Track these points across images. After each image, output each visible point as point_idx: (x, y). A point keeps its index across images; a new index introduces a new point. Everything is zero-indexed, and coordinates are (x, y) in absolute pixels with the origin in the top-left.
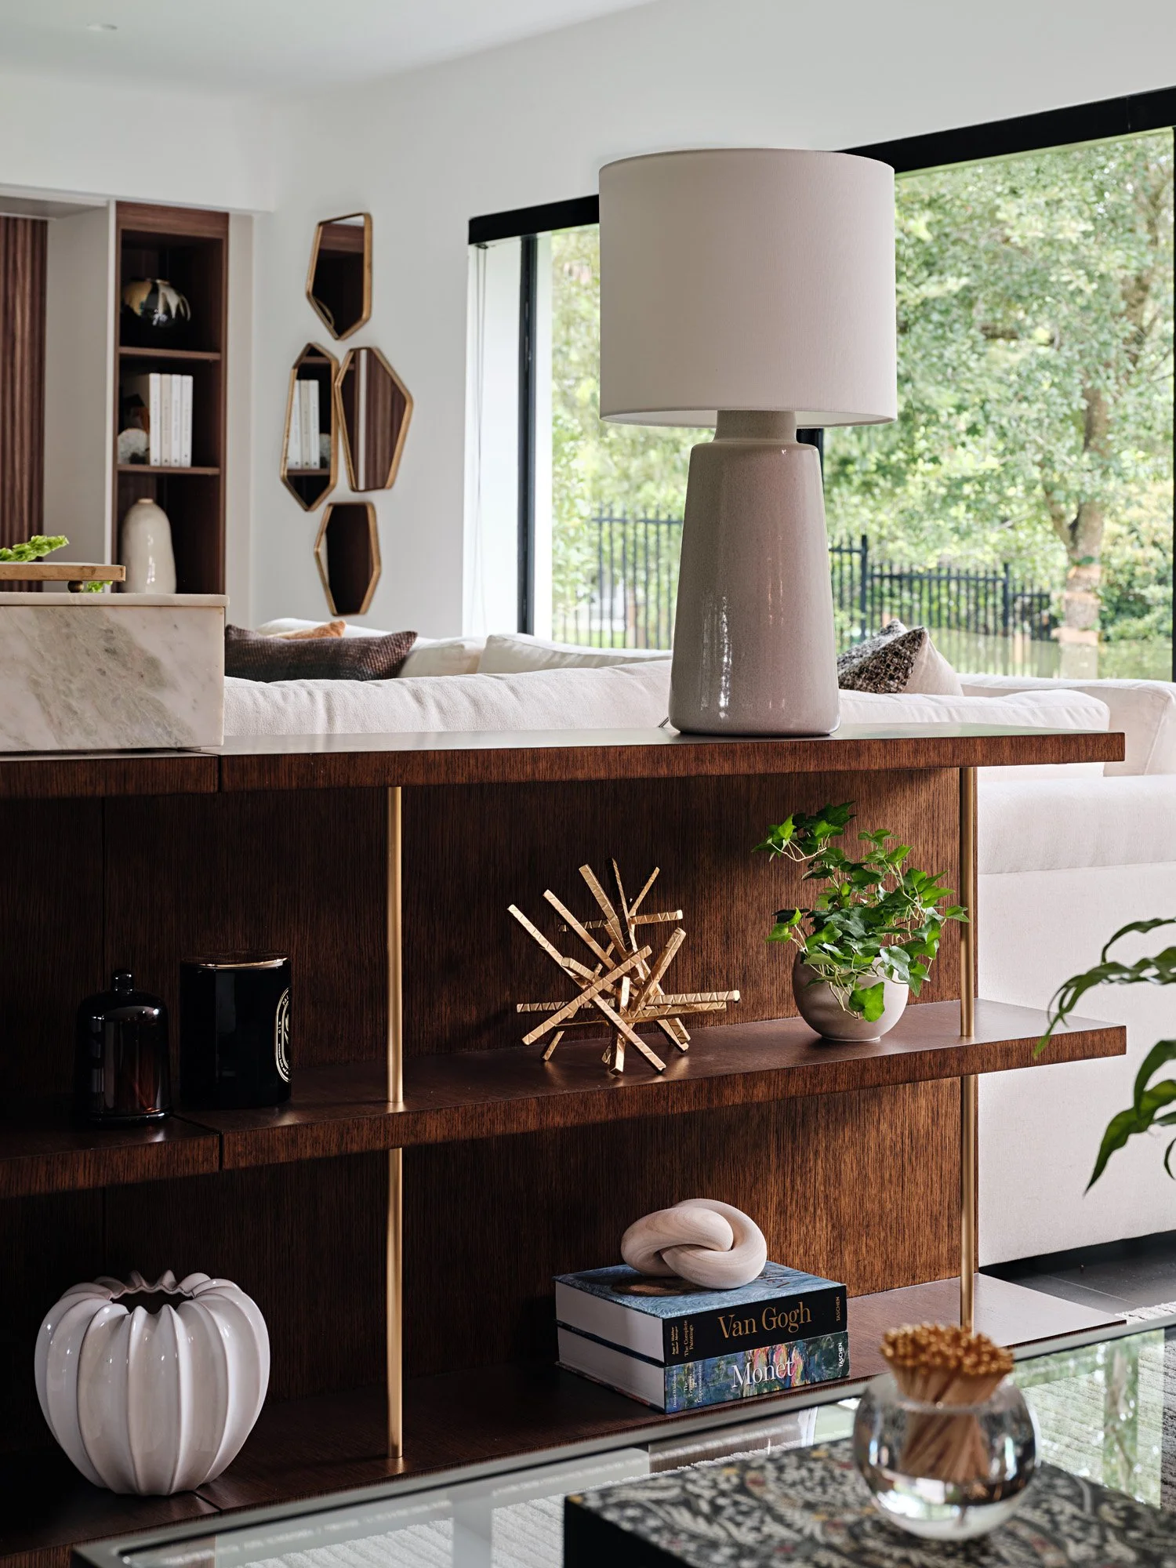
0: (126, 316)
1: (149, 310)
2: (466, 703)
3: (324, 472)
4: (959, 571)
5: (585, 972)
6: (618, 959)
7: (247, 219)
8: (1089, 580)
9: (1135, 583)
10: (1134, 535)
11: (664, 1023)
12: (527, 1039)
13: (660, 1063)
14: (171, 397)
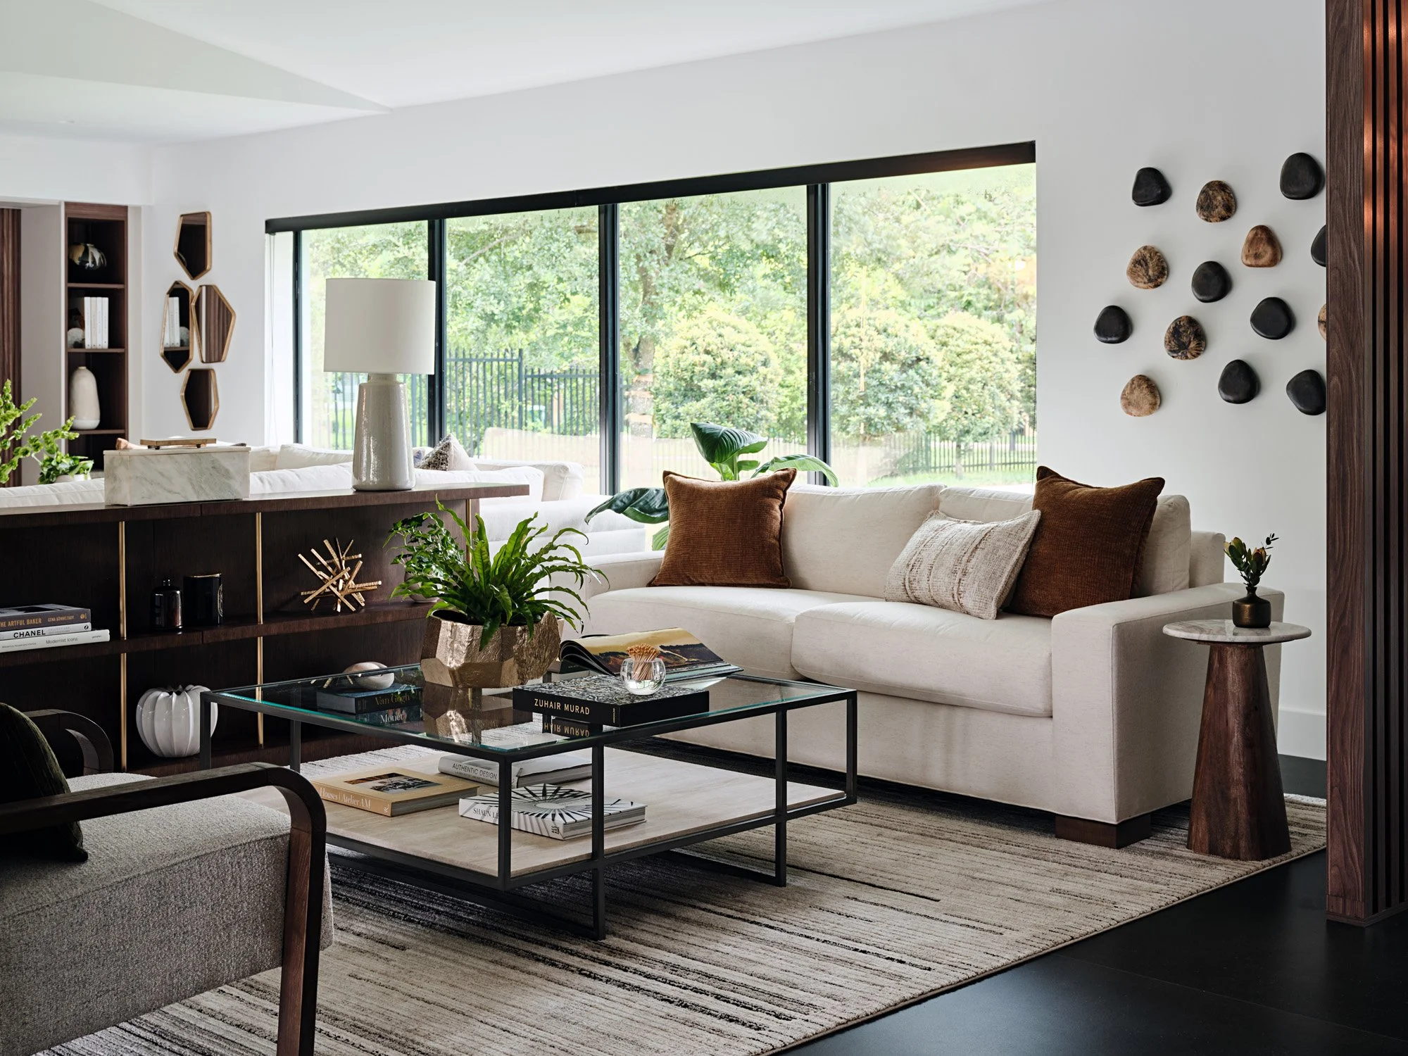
0: (70, 262)
1: (84, 261)
2: (279, 481)
3: (184, 349)
4: (584, 371)
5: (326, 577)
6: (338, 573)
7: (138, 209)
8: (646, 383)
9: (695, 378)
10: (694, 347)
11: (354, 595)
12: (306, 601)
13: (353, 609)
14: (96, 309)
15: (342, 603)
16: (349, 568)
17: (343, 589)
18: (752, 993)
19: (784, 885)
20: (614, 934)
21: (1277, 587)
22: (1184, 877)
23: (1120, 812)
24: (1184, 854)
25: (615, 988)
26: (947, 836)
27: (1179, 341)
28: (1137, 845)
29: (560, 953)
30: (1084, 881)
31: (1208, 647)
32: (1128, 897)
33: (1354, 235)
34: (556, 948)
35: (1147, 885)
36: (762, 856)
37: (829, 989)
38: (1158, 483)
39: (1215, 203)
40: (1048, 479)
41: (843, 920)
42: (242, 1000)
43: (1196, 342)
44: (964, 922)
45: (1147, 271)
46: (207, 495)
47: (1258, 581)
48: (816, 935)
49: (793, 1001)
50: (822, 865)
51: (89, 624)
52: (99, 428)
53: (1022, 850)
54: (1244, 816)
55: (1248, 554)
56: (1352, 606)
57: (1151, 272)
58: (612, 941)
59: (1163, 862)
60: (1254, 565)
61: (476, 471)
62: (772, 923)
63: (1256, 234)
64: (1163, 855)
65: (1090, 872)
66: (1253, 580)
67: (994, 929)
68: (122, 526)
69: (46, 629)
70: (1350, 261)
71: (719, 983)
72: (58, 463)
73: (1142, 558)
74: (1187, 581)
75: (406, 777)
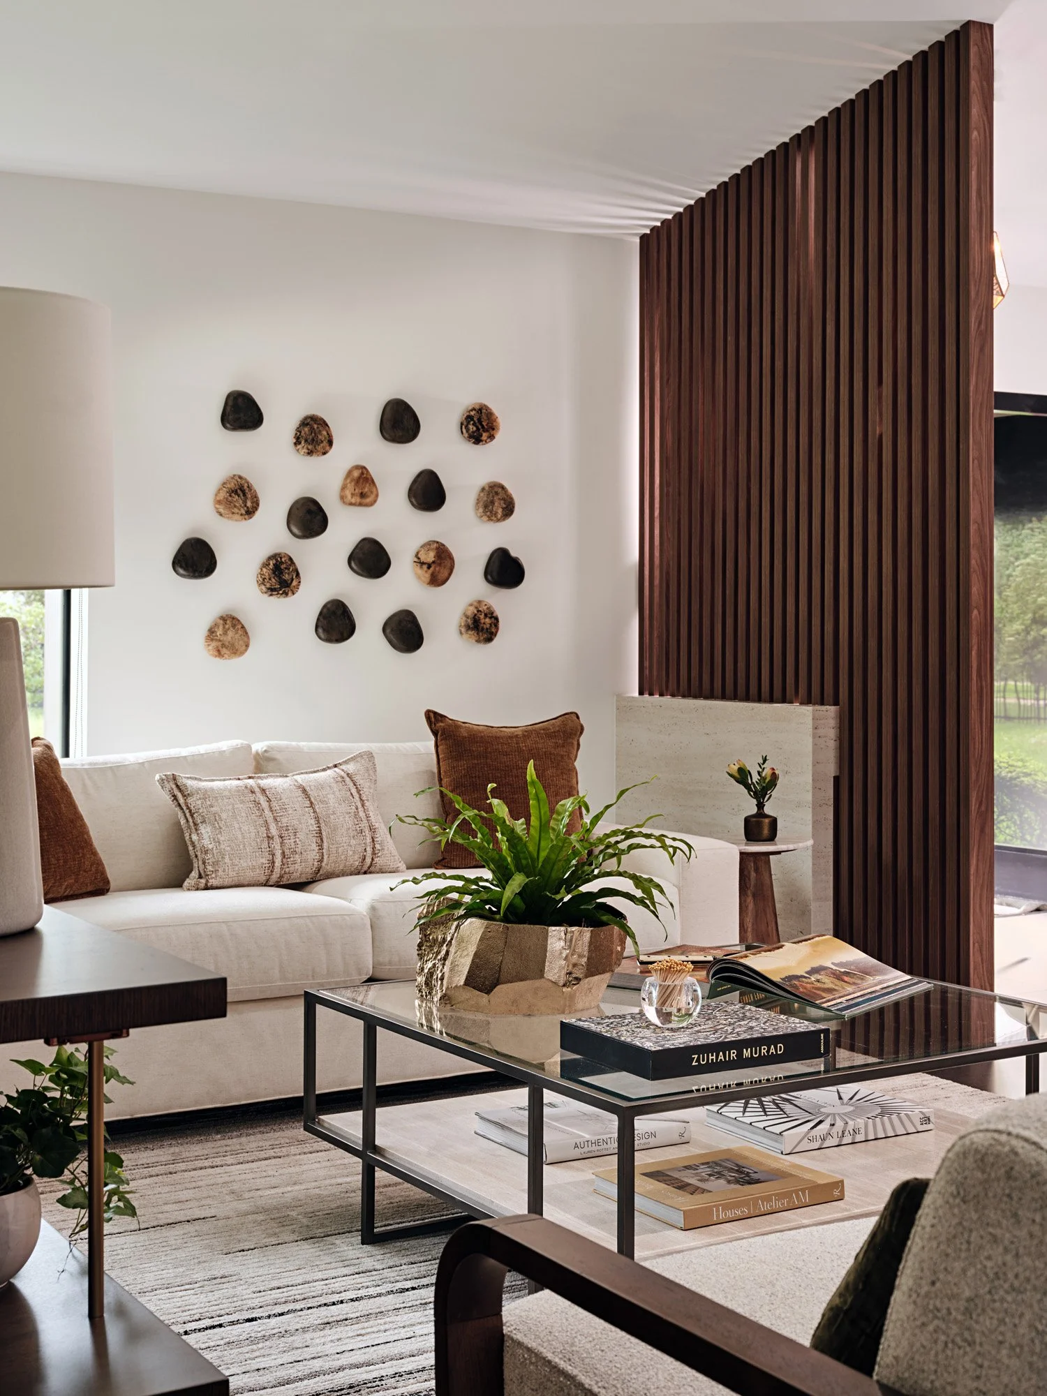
27: (280, 578)
39: (320, 437)
45: (245, 502)
57: (249, 504)
63: (354, 473)
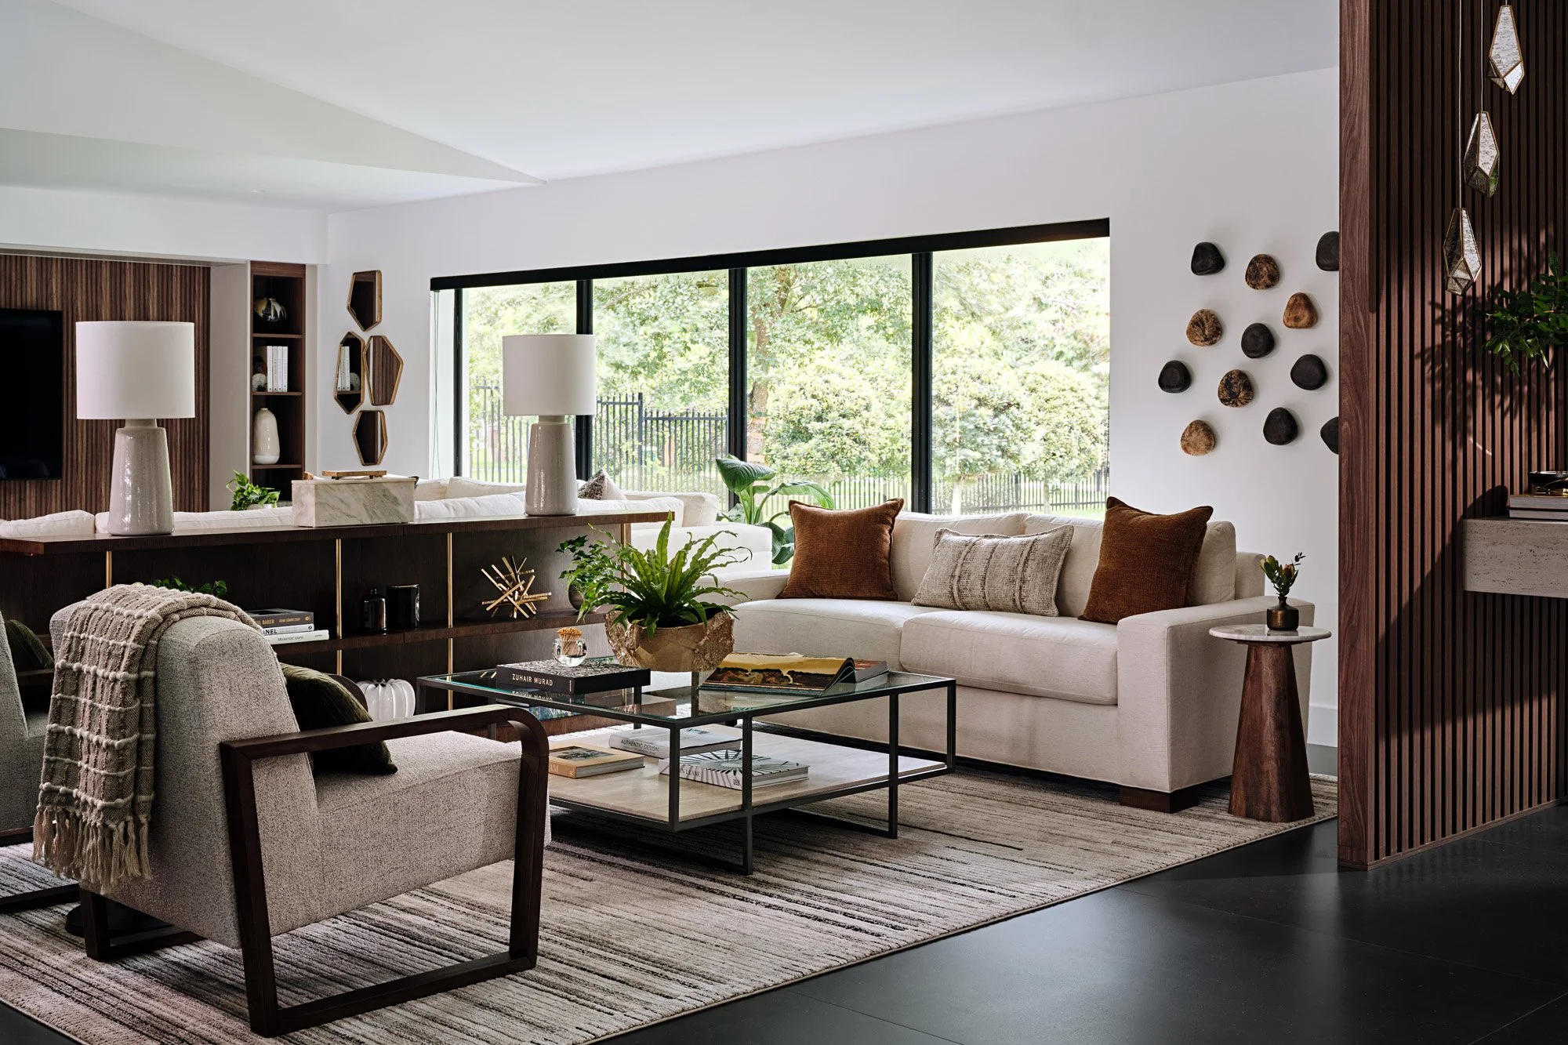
0: (255, 315)
1: (267, 313)
3: (353, 392)
4: (699, 414)
5: (505, 588)
6: (514, 585)
7: (314, 267)
8: (759, 425)
9: (802, 420)
10: (802, 391)
11: (527, 604)
12: (488, 609)
13: (527, 616)
14: (277, 357)
15: (518, 611)
16: (523, 582)
17: (518, 599)
18: (873, 912)
19: (896, 837)
20: (759, 871)
21: (1308, 599)
22: (1224, 834)
23: (1172, 783)
24: (1225, 817)
25: (764, 908)
26: (1030, 803)
27: (1230, 391)
28: (1187, 811)
29: (717, 884)
30: (1141, 836)
31: (1246, 647)
32: (1176, 848)
33: (1361, 307)
34: (714, 880)
35: (1193, 839)
36: (877, 817)
37: (933, 910)
38: (1208, 511)
39: (1261, 273)
40: (1116, 507)
41: (944, 862)
42: (468, 915)
43: (1245, 392)
44: (1042, 864)
45: (1204, 331)
46: (379, 519)
47: (1287, 592)
48: (923, 873)
49: (906, 917)
50: (926, 824)
51: (312, 625)
52: (279, 463)
53: (1091, 814)
54: (1275, 786)
55: (1279, 569)
56: (1359, 610)
57: (1207, 332)
58: (758, 876)
59: (1208, 823)
60: (1285, 578)
61: (626, 501)
62: (886, 865)
63: (1296, 300)
64: (1208, 818)
65: (1147, 830)
66: (1284, 590)
67: (1066, 869)
68: (338, 543)
69: (278, 629)
70: (1358, 328)
71: (846, 905)
72: (249, 493)
73: (1194, 574)
74: (1232, 594)
75: (584, 749)
